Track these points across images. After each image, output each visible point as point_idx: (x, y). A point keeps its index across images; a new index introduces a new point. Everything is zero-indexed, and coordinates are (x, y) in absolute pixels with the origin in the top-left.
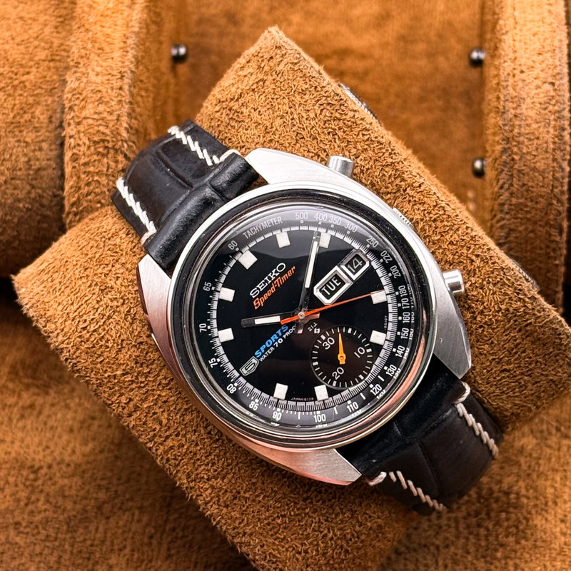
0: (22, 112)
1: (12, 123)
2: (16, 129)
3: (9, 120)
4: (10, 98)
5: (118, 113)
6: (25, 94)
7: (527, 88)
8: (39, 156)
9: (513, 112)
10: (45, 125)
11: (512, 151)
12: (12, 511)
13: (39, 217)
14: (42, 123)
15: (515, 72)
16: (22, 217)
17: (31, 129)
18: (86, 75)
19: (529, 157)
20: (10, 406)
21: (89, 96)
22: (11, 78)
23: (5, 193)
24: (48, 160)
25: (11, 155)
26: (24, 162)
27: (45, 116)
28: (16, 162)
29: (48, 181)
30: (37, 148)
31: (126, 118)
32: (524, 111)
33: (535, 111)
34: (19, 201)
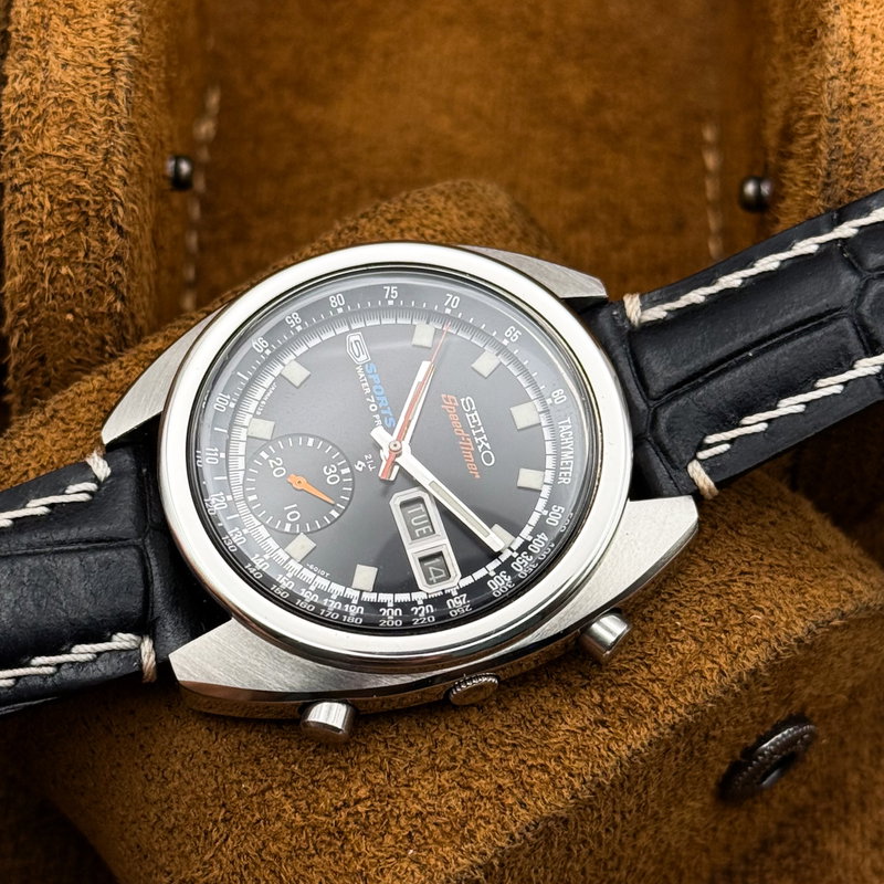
5: (104, 146)
18: (43, 64)
21: (51, 111)
31: (121, 157)
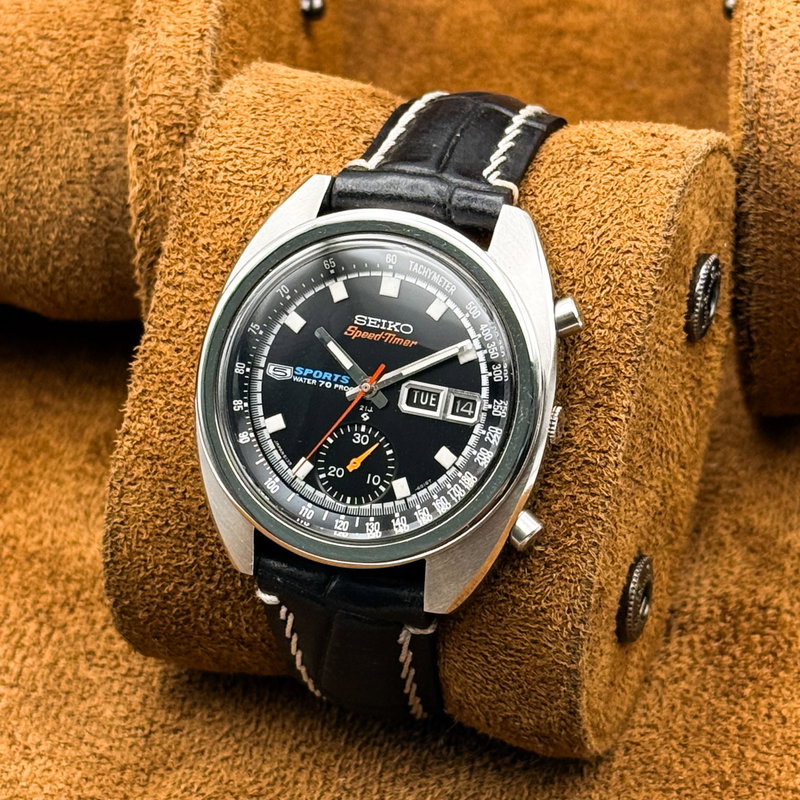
0: (81, 90)
1: (69, 106)
2: (74, 114)
3: (64, 102)
4: (67, 72)
6: (87, 66)
7: (778, 50)
8: (104, 152)
9: (759, 84)
10: (113, 108)
11: (758, 139)
12: (85, 637)
13: (106, 236)
14: (109, 105)
15: (762, 28)
16: (84, 235)
17: (94, 113)
18: (154, 36)
19: (781, 148)
20: (88, 496)
22: (68, 45)
23: (61, 203)
24: (117, 156)
25: (68, 150)
26: (85, 159)
27: (112, 95)
28: (75, 159)
29: (117, 185)
30: (102, 139)
32: (774, 83)
33: (789, 83)
34: (80, 213)
